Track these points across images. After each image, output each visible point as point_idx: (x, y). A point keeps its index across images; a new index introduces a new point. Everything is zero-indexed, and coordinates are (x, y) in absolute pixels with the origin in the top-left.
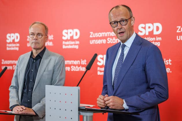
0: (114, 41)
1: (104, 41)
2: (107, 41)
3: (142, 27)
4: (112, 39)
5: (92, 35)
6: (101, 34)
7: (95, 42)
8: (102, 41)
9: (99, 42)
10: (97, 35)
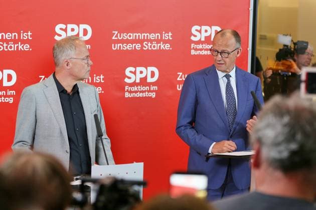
0: (154, 47)
1: (138, 47)
2: (142, 46)
3: (197, 30)
4: (152, 43)
5: (117, 36)
6: (133, 36)
7: (122, 47)
8: (135, 46)
9: (129, 47)
10: (125, 36)
